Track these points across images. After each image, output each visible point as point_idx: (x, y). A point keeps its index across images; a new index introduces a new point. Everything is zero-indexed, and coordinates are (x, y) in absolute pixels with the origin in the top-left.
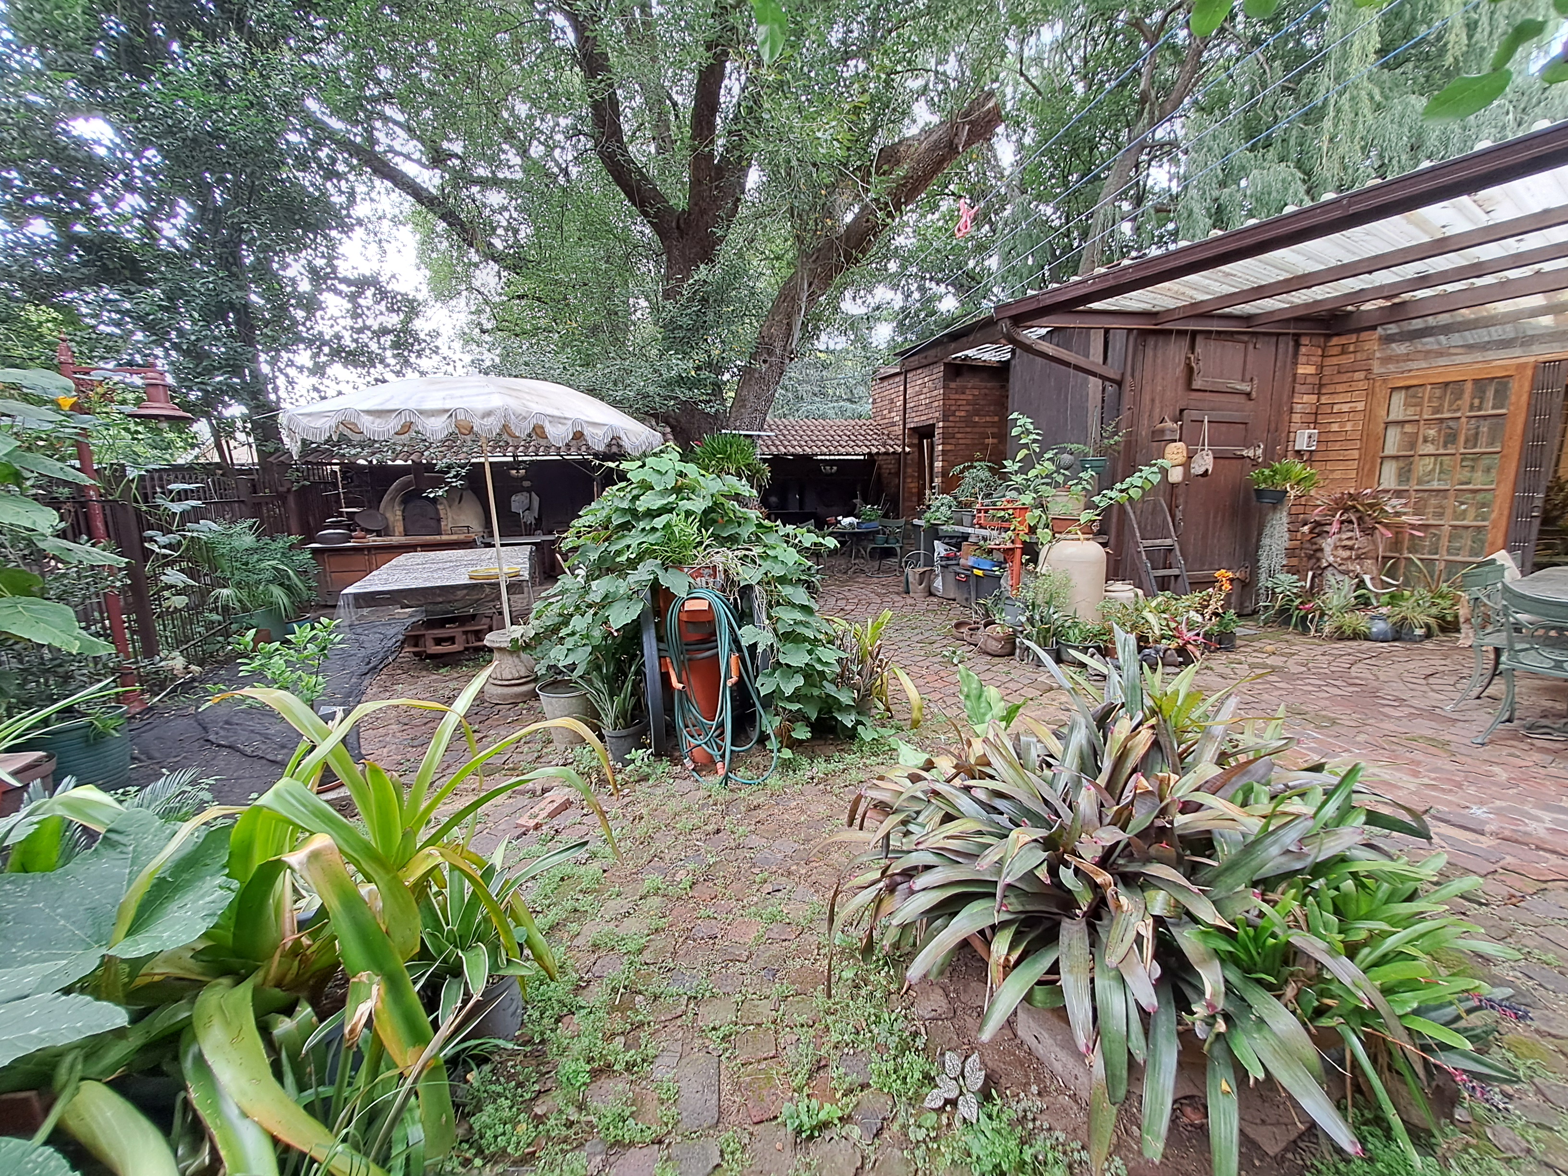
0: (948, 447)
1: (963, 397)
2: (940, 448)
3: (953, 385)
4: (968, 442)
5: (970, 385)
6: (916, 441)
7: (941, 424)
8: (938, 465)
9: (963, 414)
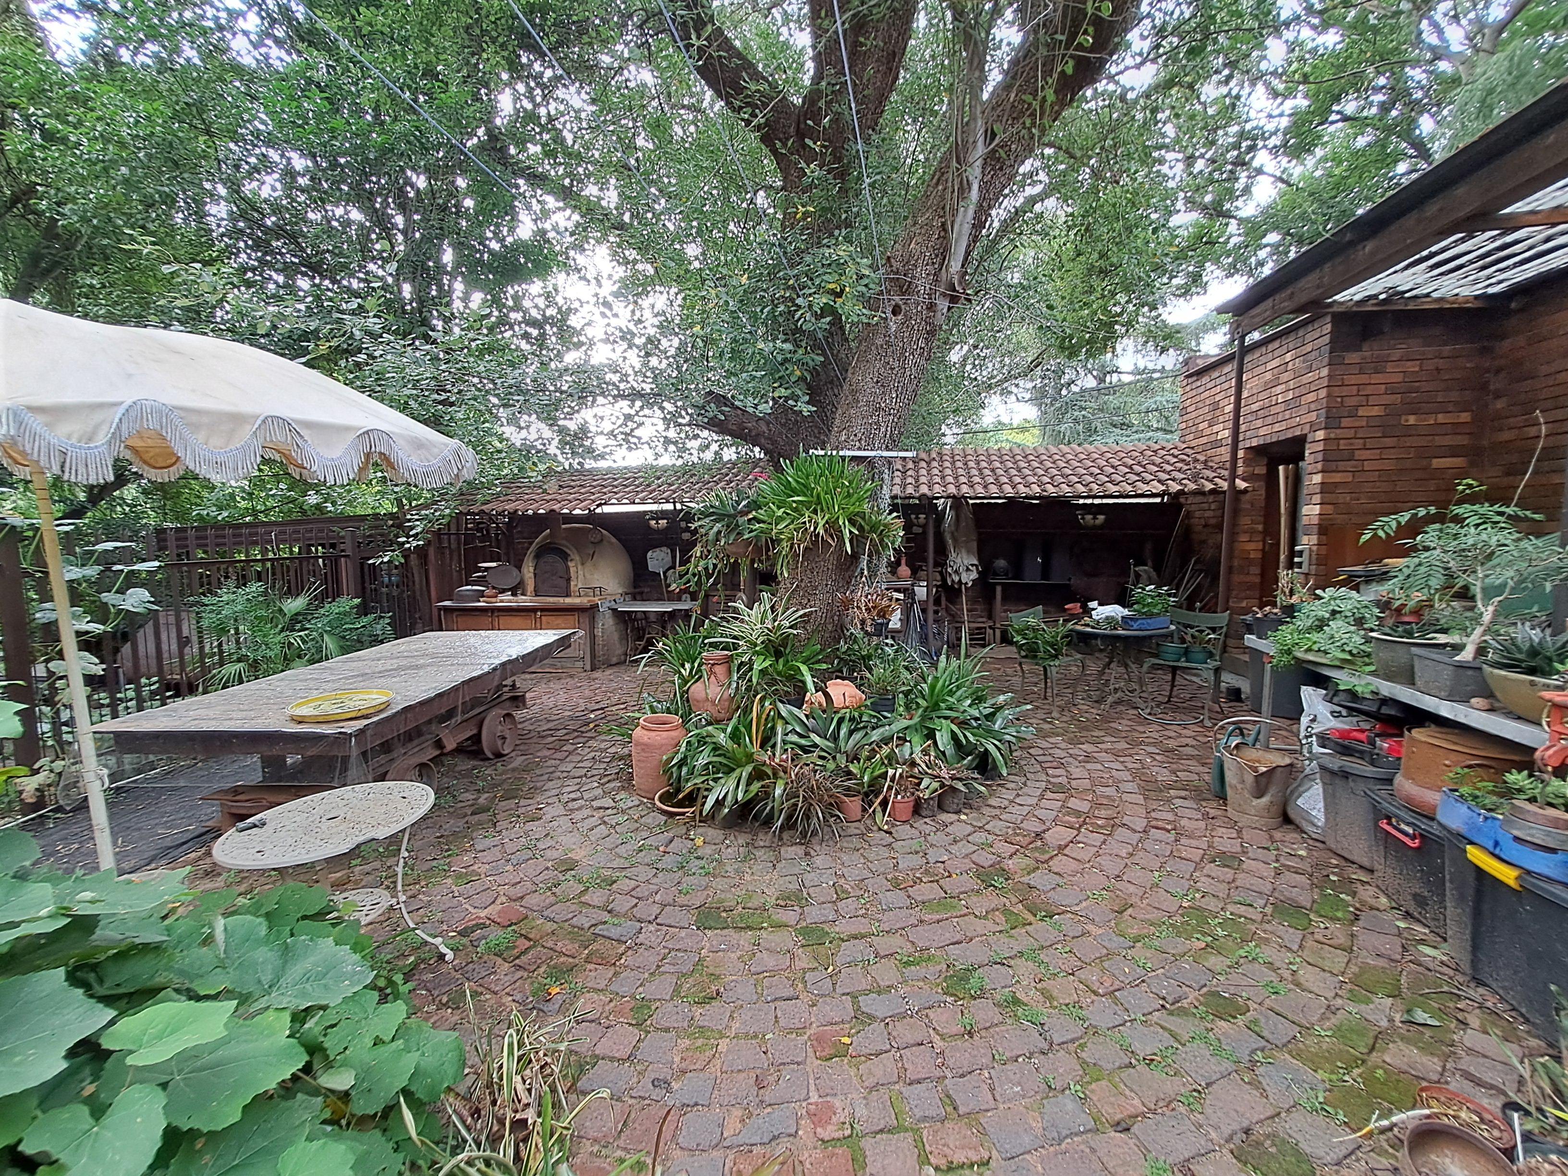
0: (1337, 478)
1: (1377, 378)
2: (1317, 479)
3: (1353, 357)
4: (1387, 465)
5: (1396, 354)
6: (1261, 470)
7: (1320, 435)
8: (1311, 511)
9: (1376, 411)
